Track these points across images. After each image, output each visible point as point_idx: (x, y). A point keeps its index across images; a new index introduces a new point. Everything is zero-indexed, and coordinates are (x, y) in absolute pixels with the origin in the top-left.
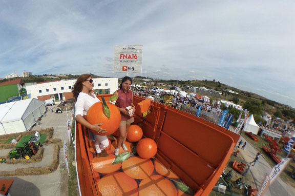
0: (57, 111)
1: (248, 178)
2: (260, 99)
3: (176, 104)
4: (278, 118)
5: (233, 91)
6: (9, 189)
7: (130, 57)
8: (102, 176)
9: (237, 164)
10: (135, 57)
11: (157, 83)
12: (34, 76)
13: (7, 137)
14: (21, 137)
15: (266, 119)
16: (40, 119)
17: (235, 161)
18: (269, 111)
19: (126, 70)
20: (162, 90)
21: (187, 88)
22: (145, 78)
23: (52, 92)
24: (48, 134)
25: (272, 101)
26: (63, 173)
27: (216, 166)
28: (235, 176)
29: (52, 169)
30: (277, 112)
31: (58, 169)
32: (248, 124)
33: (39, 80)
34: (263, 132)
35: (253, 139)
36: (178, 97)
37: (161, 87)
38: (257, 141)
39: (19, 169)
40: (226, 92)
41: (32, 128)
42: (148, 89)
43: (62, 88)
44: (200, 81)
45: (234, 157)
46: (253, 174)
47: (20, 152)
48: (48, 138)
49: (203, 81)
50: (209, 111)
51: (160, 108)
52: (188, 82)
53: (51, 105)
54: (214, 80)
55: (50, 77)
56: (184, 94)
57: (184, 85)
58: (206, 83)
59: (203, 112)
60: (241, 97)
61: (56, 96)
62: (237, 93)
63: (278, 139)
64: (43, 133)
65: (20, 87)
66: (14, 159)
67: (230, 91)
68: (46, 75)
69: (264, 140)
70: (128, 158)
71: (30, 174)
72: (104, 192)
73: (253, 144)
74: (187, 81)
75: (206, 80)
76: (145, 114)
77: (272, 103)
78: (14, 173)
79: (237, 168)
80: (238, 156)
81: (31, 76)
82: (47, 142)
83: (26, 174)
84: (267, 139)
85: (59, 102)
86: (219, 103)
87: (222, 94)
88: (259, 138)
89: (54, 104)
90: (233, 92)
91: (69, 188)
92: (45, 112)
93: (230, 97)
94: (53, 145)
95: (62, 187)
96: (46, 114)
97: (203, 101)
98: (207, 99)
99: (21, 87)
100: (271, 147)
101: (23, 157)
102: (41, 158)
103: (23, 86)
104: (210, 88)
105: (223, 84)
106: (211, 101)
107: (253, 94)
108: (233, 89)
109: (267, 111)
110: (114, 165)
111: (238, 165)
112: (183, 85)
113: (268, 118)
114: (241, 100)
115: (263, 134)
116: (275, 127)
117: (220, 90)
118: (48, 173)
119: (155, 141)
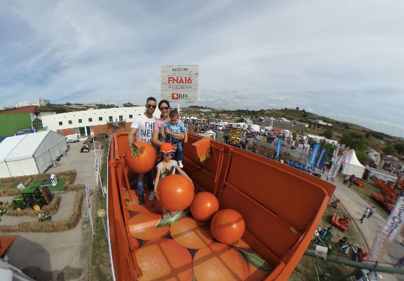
0: (82, 150)
1: (355, 237)
2: (363, 131)
3: (246, 140)
4: (390, 156)
5: (324, 121)
6: (7, 250)
7: (182, 81)
8: (141, 243)
9: (338, 218)
10: (189, 81)
11: (219, 114)
12: (52, 105)
13: (12, 181)
14: (32, 181)
15: (374, 158)
16: (58, 159)
17: (335, 214)
18: (376, 148)
19: (177, 98)
20: (226, 123)
21: (261, 120)
22: (202, 108)
23: (76, 125)
24: (67, 177)
25: (380, 134)
26: (85, 231)
27: (303, 230)
28: (336, 235)
29: (71, 225)
30: (387, 148)
31: (79, 225)
32: (349, 164)
33: (60, 109)
34: (371, 175)
35: (358, 185)
36: (249, 132)
37: (225, 119)
38: (363, 187)
39: (24, 223)
40: (314, 124)
41: (46, 171)
42: (208, 122)
43: (90, 120)
44: (278, 110)
45: (332, 209)
46: (363, 231)
47: (28, 199)
48: (67, 183)
49: (282, 110)
50: (292, 148)
51: (222, 150)
52: (262, 112)
53: (75, 142)
54: (298, 108)
55: (75, 107)
56: (256, 128)
57: (256, 115)
58: (286, 113)
59: (284, 149)
60: (336, 130)
61: (82, 130)
62: (330, 125)
63: (393, 183)
64: (62, 177)
65: (33, 117)
66: (19, 209)
67: (321, 122)
68: (69, 104)
69: (373, 185)
70: (179, 220)
71: (39, 231)
72: (144, 266)
73: (358, 191)
74: (260, 111)
75: (286, 109)
76: (202, 159)
77: (380, 136)
78: (17, 228)
79: (339, 225)
80: (337, 207)
81: (49, 105)
82: (66, 189)
83: (33, 231)
84: (377, 184)
85: (86, 139)
86: (305, 138)
87: (310, 127)
88: (365, 183)
89: (78, 141)
90: (325, 124)
91: (93, 252)
92: (67, 151)
93: (321, 130)
94: (74, 193)
95: (82, 251)
96: (68, 153)
97: (283, 137)
98: (288, 133)
99: (35, 117)
100: (383, 194)
101: (32, 207)
102: (56, 208)
103: (37, 116)
104: (293, 119)
105: (310, 114)
106: (294, 135)
107: (352, 125)
108: (325, 119)
109: (372, 147)
110: (160, 229)
111: (340, 220)
112: (254, 117)
113: (376, 156)
114: (335, 134)
115: (371, 177)
116: (386, 167)
117: (306, 122)
118: (64, 230)
119: (216, 196)
